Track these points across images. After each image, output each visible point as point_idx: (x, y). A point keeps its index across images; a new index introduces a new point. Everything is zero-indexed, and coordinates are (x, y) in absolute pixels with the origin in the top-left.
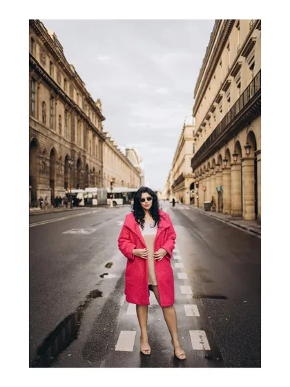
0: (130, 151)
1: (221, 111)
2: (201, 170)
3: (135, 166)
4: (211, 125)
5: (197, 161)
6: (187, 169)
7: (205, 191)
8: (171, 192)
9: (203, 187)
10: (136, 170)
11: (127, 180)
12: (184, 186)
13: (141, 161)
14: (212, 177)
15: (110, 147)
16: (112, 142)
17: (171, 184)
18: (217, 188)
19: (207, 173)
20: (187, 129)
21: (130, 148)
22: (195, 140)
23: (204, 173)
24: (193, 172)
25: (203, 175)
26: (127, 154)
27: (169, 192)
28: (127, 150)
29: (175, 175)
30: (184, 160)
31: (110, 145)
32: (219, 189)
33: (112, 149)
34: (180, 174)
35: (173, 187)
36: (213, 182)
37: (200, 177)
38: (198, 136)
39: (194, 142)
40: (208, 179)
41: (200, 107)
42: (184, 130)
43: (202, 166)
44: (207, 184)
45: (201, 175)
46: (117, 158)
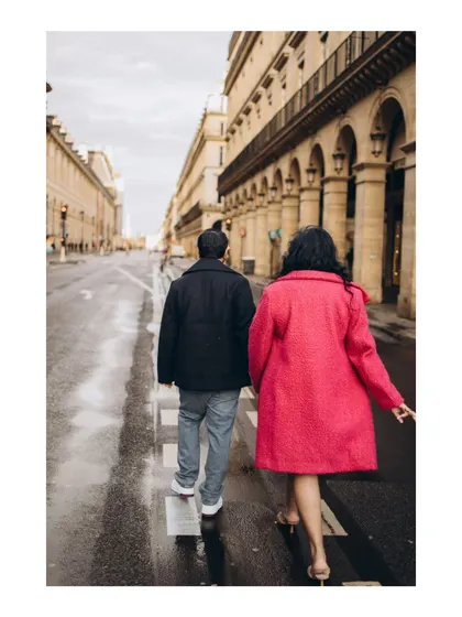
0: (96, 157)
1: (284, 87)
2: (237, 198)
3: (106, 184)
4: (261, 113)
5: (230, 180)
6: (208, 194)
7: (244, 236)
8: (174, 238)
9: (239, 230)
10: (108, 192)
11: (91, 212)
12: (200, 226)
13: (118, 176)
14: (260, 211)
15: (59, 144)
16: (64, 135)
17: (175, 222)
18: (269, 233)
19: (250, 203)
20: (209, 118)
21: (96, 150)
22: (227, 140)
23: (242, 204)
24: (219, 201)
25: (241, 207)
26: (91, 160)
27: (168, 236)
28: (91, 153)
29: (183, 204)
30: (202, 177)
31: (59, 139)
32: (273, 235)
33: (62, 148)
34: (194, 204)
35: (178, 228)
36: (260, 221)
37: (233, 211)
38: (233, 132)
39: (224, 144)
40: (250, 214)
41: (241, 76)
42: (203, 121)
43: (240, 191)
44: (250, 225)
45: (236, 207)
46: (72, 167)
